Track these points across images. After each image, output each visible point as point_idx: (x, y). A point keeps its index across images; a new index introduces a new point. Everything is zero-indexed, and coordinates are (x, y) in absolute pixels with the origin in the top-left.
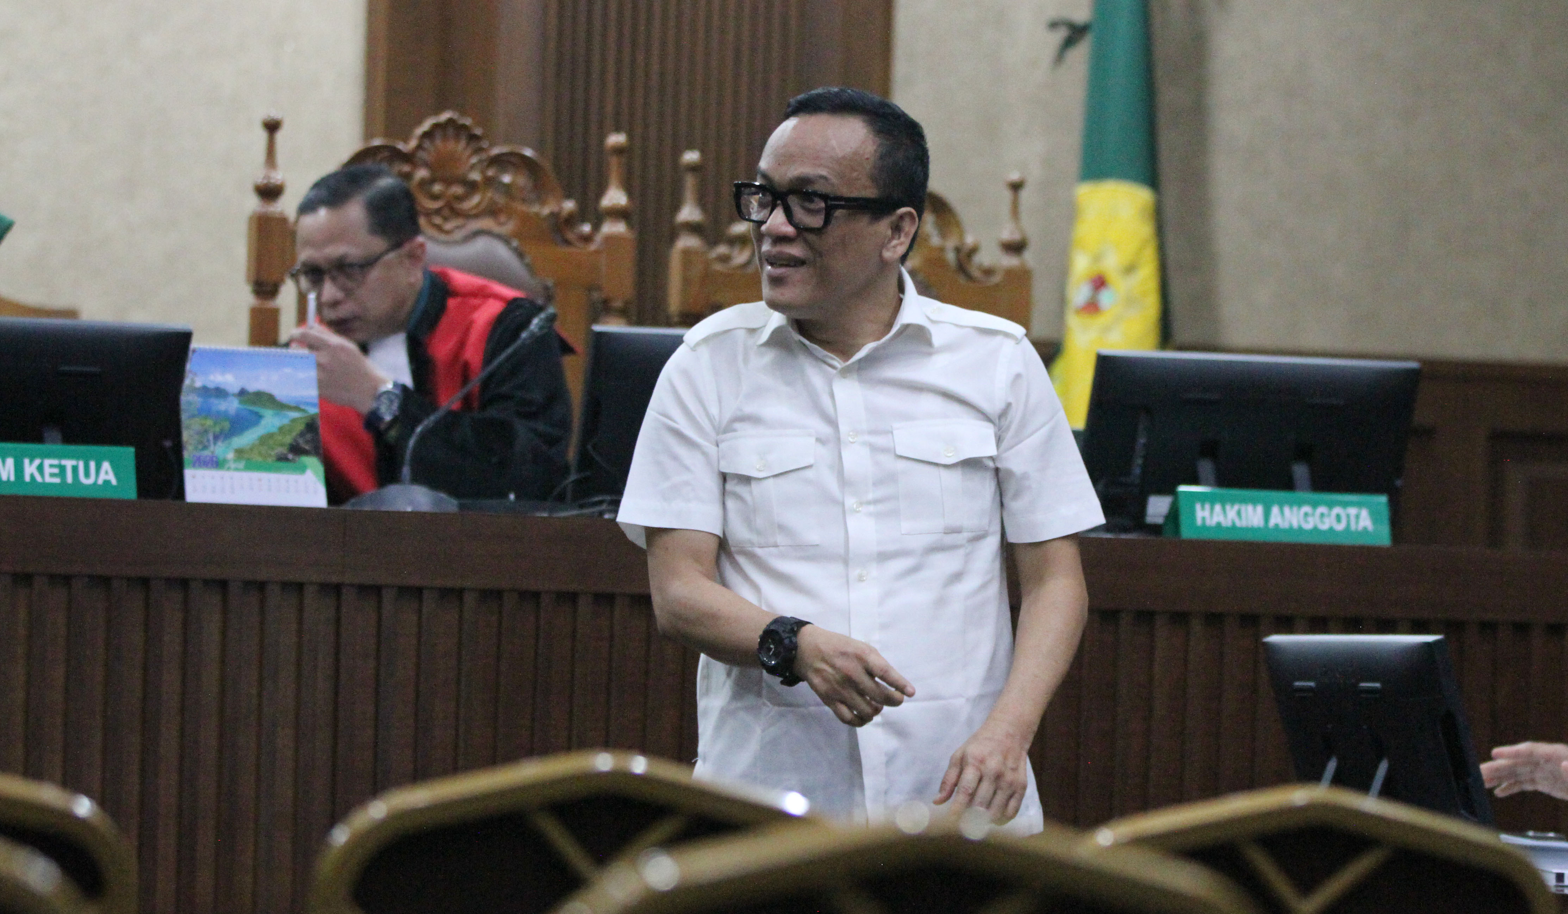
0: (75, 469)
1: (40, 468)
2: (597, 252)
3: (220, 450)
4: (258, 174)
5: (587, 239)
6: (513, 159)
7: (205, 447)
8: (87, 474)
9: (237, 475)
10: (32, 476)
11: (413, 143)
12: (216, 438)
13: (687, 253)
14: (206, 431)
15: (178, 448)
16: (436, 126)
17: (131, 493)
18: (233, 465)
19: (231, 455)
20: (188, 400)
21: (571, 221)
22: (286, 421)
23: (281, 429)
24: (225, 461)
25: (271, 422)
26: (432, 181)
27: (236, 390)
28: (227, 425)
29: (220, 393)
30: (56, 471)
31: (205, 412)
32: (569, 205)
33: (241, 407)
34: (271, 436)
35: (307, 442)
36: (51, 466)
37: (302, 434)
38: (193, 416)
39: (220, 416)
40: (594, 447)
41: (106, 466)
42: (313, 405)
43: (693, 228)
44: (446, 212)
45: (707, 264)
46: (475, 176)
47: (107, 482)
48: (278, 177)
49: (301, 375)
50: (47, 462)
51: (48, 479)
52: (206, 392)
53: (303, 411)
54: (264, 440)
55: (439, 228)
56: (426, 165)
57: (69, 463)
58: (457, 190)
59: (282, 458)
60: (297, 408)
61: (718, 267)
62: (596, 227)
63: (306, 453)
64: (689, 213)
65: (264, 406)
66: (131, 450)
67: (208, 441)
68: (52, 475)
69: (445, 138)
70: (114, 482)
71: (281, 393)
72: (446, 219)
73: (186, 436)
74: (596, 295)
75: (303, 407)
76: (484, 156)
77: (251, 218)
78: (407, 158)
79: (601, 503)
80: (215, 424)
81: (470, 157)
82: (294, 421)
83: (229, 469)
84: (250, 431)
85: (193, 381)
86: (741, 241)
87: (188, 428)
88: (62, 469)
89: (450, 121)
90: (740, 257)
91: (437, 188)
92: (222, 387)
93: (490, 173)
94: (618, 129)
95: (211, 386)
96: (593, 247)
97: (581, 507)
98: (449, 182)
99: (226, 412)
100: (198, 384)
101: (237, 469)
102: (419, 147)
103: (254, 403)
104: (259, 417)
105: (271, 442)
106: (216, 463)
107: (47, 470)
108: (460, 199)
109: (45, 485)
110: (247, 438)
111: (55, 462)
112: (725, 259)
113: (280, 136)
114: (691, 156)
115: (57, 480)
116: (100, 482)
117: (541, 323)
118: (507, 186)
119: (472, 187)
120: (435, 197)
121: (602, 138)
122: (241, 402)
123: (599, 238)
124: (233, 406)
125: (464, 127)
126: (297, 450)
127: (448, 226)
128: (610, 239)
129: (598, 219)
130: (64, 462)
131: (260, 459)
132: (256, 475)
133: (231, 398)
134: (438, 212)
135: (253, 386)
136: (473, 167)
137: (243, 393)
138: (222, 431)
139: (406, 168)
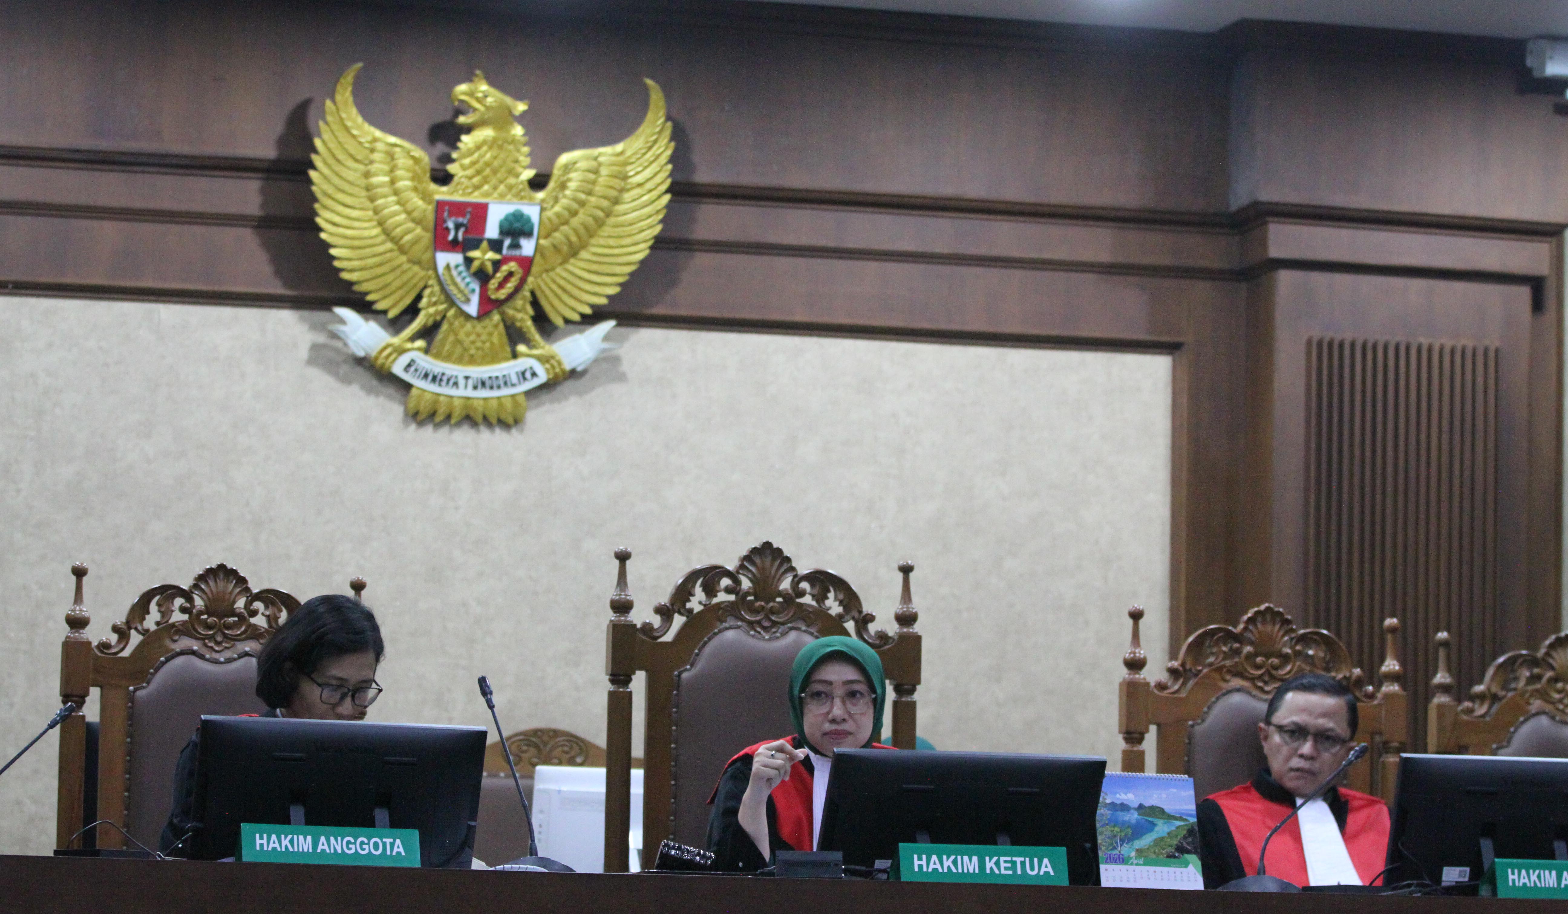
0: (1023, 864)
1: (997, 864)
2: (1379, 705)
3: (1126, 850)
4: (1127, 651)
5: (1372, 696)
6: (1315, 637)
7: (1115, 848)
8: (1032, 868)
9: (1138, 868)
10: (991, 868)
11: (1241, 626)
12: (1122, 841)
13: (1440, 706)
14: (1115, 836)
15: (1095, 848)
16: (1257, 613)
17: (1064, 881)
18: (1135, 862)
19: (1133, 854)
20: (1102, 813)
21: (1360, 683)
22: (1173, 828)
23: (1169, 834)
24: (1129, 858)
25: (1162, 828)
26: (1256, 654)
27: (1136, 805)
28: (1130, 831)
29: (1124, 807)
30: (1009, 865)
31: (1114, 822)
32: (1357, 671)
33: (1139, 817)
34: (1162, 839)
35: (1188, 844)
36: (1005, 862)
37: (1185, 838)
38: (1103, 826)
39: (1124, 825)
40: (1402, 844)
41: (1046, 861)
42: (1190, 815)
43: (1445, 689)
44: (1266, 678)
45: (1457, 714)
46: (1288, 650)
47: (1047, 873)
48: (1141, 653)
49: (1184, 794)
50: (1002, 859)
51: (1003, 872)
52: (1113, 806)
53: (1186, 820)
54: (1158, 842)
55: (1261, 689)
56: (1252, 643)
57: (1018, 860)
58: (1275, 661)
59: (1171, 856)
60: (1180, 819)
61: (1465, 717)
62: (1378, 687)
63: (1188, 852)
64: (1441, 677)
65: (1157, 817)
66: (1064, 849)
67: (1116, 843)
68: (1006, 869)
69: (1264, 623)
70: (1052, 873)
71: (1168, 808)
72: (1266, 683)
73: (1100, 840)
74: (1377, 738)
75: (1184, 817)
76: (1293, 635)
77: (1121, 685)
78: (1237, 638)
79: (1409, 886)
80: (1121, 831)
81: (1283, 636)
82: (1178, 828)
83: (1132, 864)
84: (1147, 836)
85: (1105, 799)
86: (1481, 697)
87: (1102, 833)
88: (1014, 863)
89: (1268, 609)
90: (1481, 710)
91: (1259, 660)
92: (1125, 803)
93: (1298, 648)
94: (1393, 616)
95: (1118, 802)
96: (1376, 702)
97: (1394, 889)
98: (1268, 656)
99: (1129, 822)
100: (1108, 801)
101: (1137, 864)
102: (1246, 629)
103: (1149, 816)
104: (1154, 825)
105: (1162, 843)
106: (1122, 860)
107: (1003, 865)
108: (1276, 668)
109: (1000, 875)
110: (1146, 841)
111: (1009, 859)
112: (1470, 711)
113: (1142, 622)
114: (1443, 635)
115: (1010, 872)
116: (1042, 873)
117: (1356, 754)
118: (1311, 657)
119: (1285, 659)
120: (1258, 667)
121: (1382, 620)
122: (1139, 814)
123: (1379, 695)
124: (1133, 817)
125: (1279, 613)
126: (1181, 850)
127: (1267, 688)
128: (1388, 697)
129: (1379, 681)
130: (1014, 859)
131: (1154, 857)
132: (1152, 869)
133: (1132, 811)
134: (1260, 677)
135: (1148, 803)
136: (1285, 645)
137: (1141, 807)
138: (1126, 836)
139: (1236, 645)
